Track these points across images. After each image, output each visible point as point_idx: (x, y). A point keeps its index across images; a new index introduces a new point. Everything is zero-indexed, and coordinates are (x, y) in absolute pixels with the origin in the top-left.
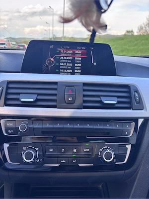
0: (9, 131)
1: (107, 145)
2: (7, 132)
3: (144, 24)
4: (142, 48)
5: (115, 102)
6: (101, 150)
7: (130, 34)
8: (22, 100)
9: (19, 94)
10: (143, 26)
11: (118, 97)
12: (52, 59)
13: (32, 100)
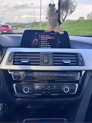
0: (16, 78)
1: (65, 84)
2: (15, 78)
3: (90, 13)
4: (89, 28)
5: (69, 62)
6: (62, 87)
7: (82, 19)
8: (22, 62)
9: (20, 59)
10: (90, 14)
11: (71, 60)
12: (37, 40)
13: (27, 62)
